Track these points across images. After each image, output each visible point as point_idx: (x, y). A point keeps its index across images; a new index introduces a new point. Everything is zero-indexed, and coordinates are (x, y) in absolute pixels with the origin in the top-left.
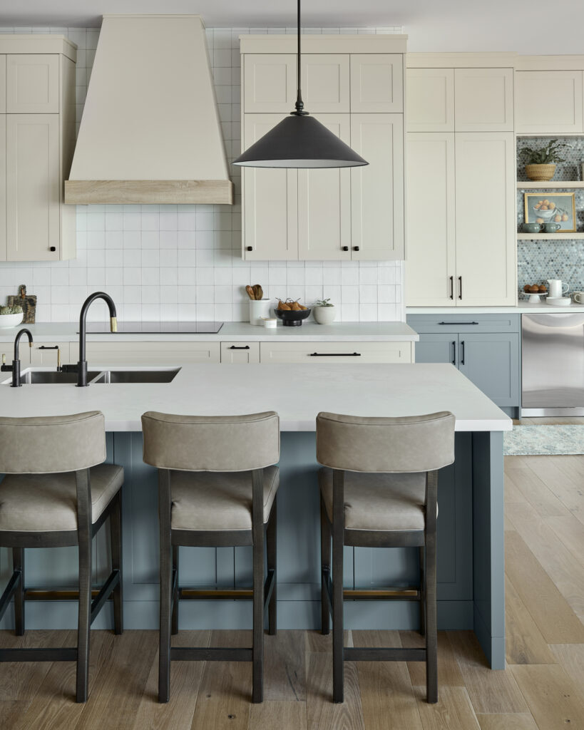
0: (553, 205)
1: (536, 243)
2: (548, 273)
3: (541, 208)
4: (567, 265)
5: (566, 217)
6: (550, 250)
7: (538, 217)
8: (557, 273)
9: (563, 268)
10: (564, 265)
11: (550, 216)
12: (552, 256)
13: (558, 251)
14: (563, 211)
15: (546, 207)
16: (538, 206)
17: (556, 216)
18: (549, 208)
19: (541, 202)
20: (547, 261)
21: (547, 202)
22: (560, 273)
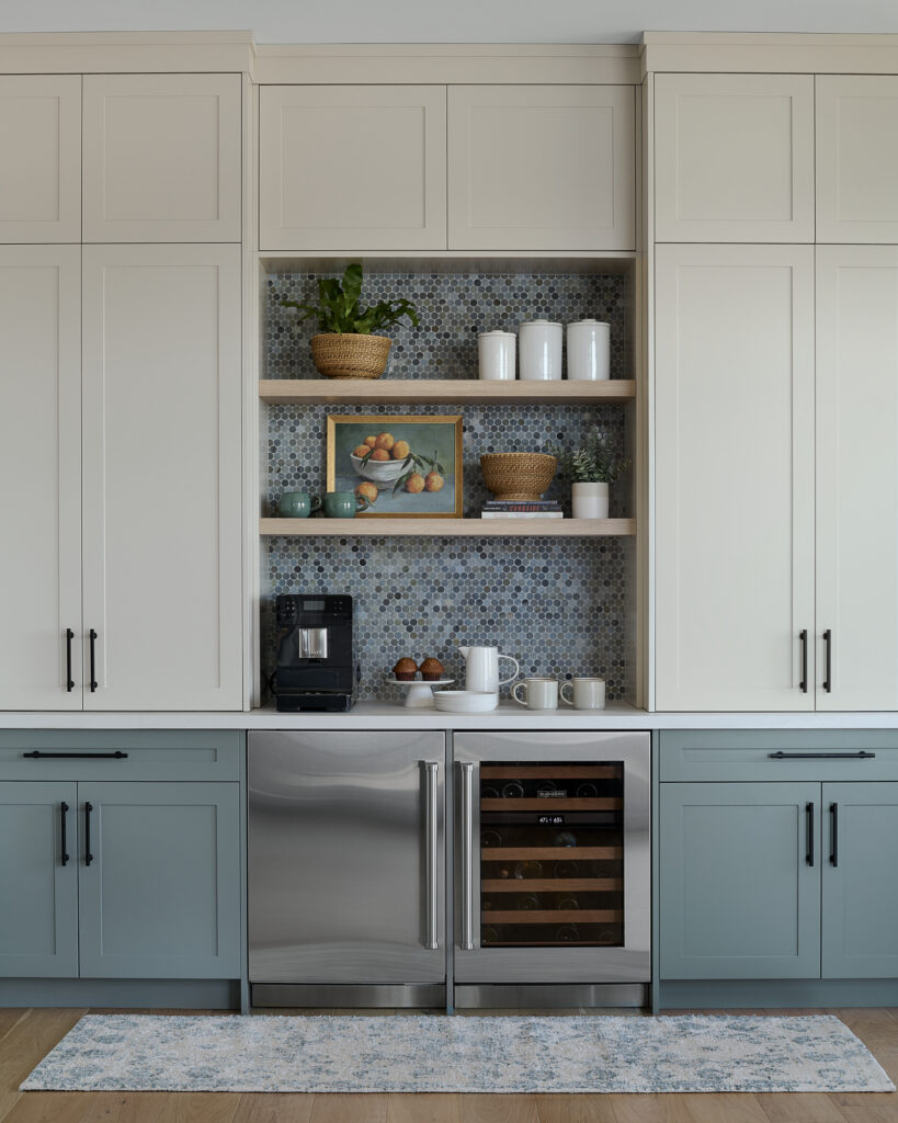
0: (404, 448)
1: (355, 549)
2: (386, 629)
3: (370, 455)
4: (436, 609)
5: (438, 481)
6: (390, 569)
7: (363, 479)
8: (409, 629)
9: (426, 615)
10: (427, 609)
11: (396, 476)
12: (399, 584)
13: (413, 569)
14: (432, 463)
15: (385, 454)
16: (364, 449)
17: (410, 475)
18: (392, 455)
19: (372, 439)
20: (383, 596)
21: (388, 439)
22: (417, 629)
